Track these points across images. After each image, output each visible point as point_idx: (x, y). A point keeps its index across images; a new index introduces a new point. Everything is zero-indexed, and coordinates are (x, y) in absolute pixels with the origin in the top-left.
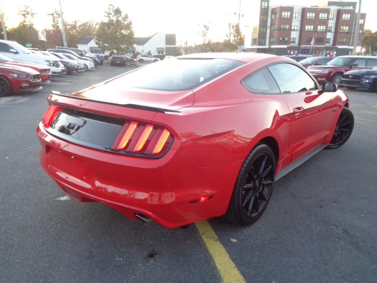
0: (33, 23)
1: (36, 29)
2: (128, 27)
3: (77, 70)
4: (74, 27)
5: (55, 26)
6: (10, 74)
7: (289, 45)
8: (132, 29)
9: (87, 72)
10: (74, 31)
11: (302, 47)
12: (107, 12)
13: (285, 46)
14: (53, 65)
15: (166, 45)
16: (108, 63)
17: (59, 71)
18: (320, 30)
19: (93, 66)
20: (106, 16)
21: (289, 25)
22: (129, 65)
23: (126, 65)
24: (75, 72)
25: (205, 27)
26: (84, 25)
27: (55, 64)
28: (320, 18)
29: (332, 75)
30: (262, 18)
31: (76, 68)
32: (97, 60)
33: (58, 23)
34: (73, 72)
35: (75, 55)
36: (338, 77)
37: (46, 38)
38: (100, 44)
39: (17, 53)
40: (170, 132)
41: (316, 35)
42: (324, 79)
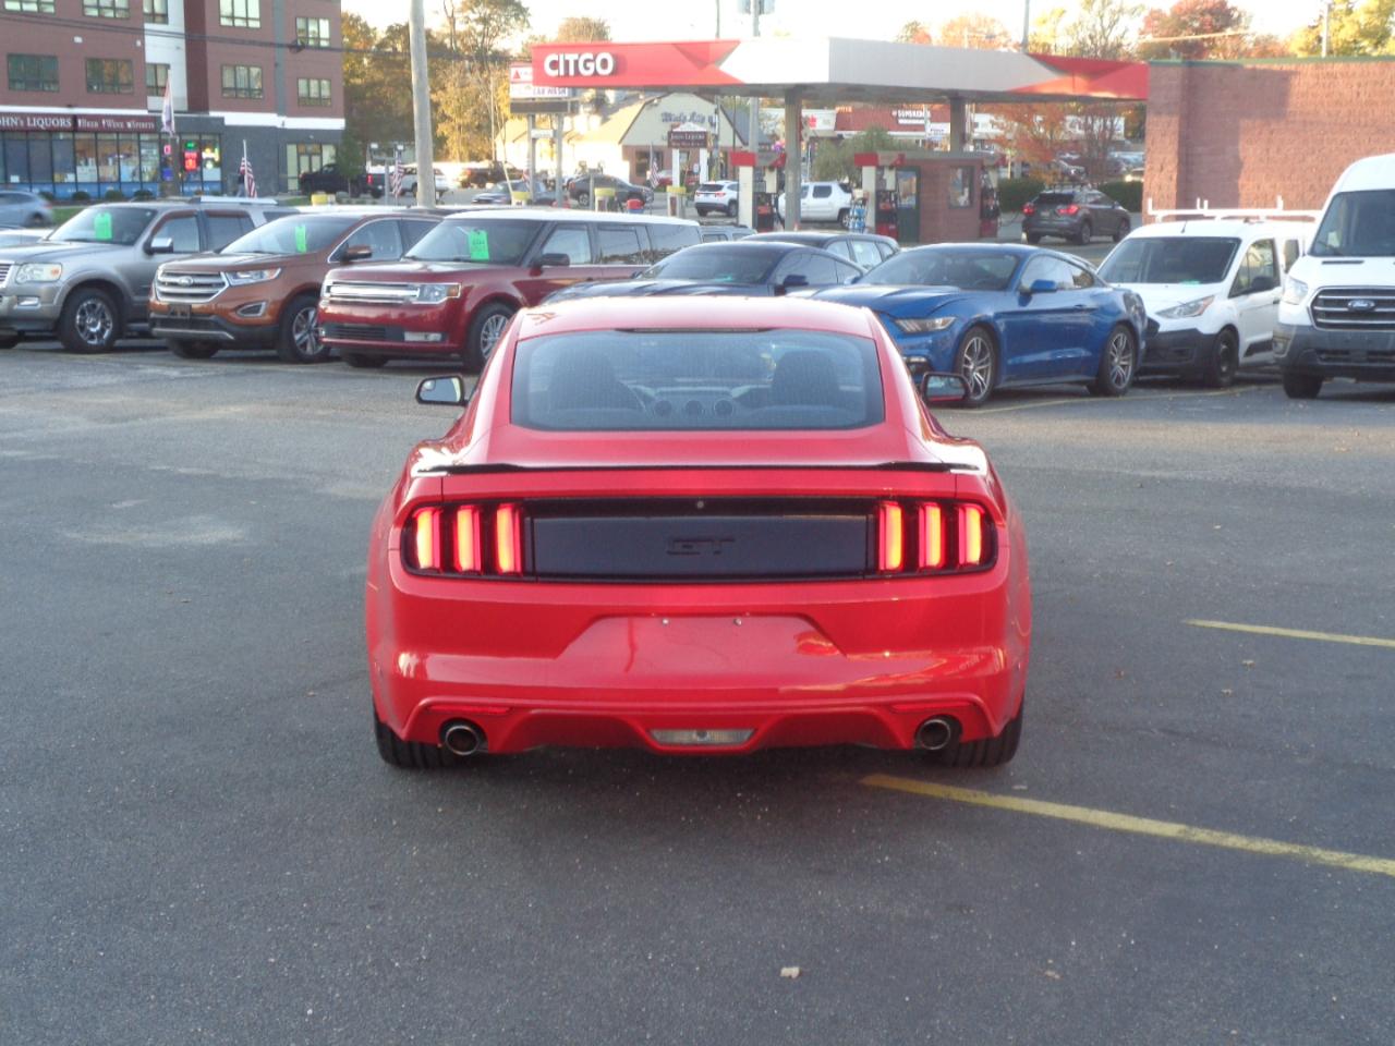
36: (497, 320)
40: (985, 512)
41: (78, 40)
42: (434, 337)
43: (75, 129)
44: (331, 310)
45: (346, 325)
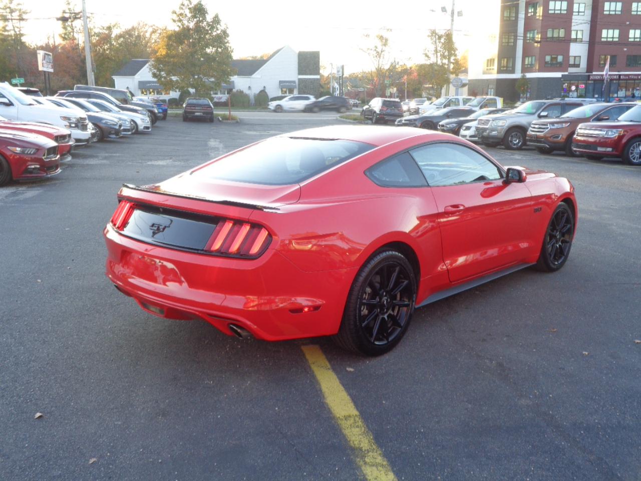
0: (21, 32)
1: (27, 45)
2: (220, 40)
3: (117, 132)
4: (105, 38)
5: (66, 37)
6: (9, 147)
7: (567, 71)
8: (227, 45)
9: (135, 136)
10: (106, 47)
11: (594, 75)
12: (178, 13)
13: (558, 75)
14: (77, 126)
15: (300, 73)
16: (176, 116)
17: (87, 137)
18: (635, 38)
19: (149, 125)
20: (174, 21)
21: (565, 29)
22: (220, 119)
23: (215, 119)
24: (114, 136)
25: (381, 38)
26: (129, 33)
27: (80, 125)
28: (633, 13)
29: (624, 140)
30: (505, 15)
31: (115, 129)
32: (156, 111)
33: (73, 32)
34: (110, 137)
35: (111, 102)
37: (53, 67)
38: (161, 77)
39: (10, 104)
40: (268, 231)
41: (625, 49)
42: (609, 149)
43: (619, 79)
44: (579, 138)
45: (580, 143)
